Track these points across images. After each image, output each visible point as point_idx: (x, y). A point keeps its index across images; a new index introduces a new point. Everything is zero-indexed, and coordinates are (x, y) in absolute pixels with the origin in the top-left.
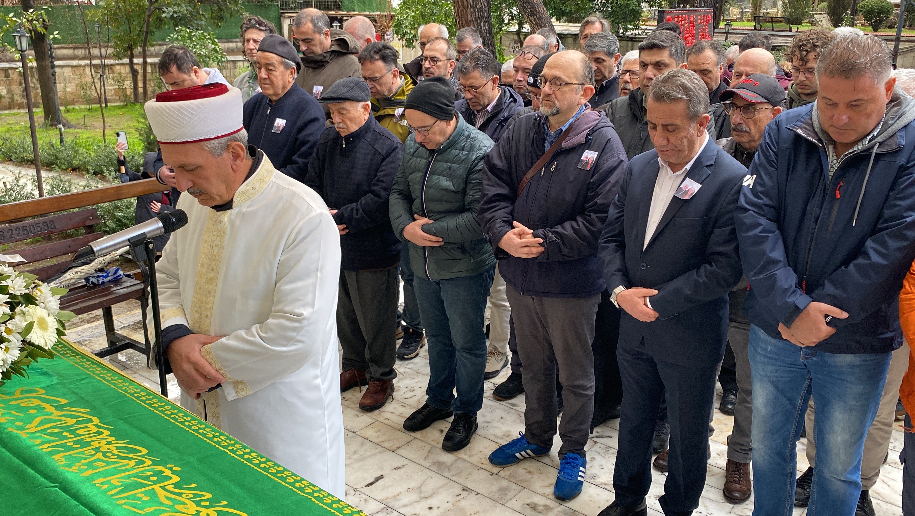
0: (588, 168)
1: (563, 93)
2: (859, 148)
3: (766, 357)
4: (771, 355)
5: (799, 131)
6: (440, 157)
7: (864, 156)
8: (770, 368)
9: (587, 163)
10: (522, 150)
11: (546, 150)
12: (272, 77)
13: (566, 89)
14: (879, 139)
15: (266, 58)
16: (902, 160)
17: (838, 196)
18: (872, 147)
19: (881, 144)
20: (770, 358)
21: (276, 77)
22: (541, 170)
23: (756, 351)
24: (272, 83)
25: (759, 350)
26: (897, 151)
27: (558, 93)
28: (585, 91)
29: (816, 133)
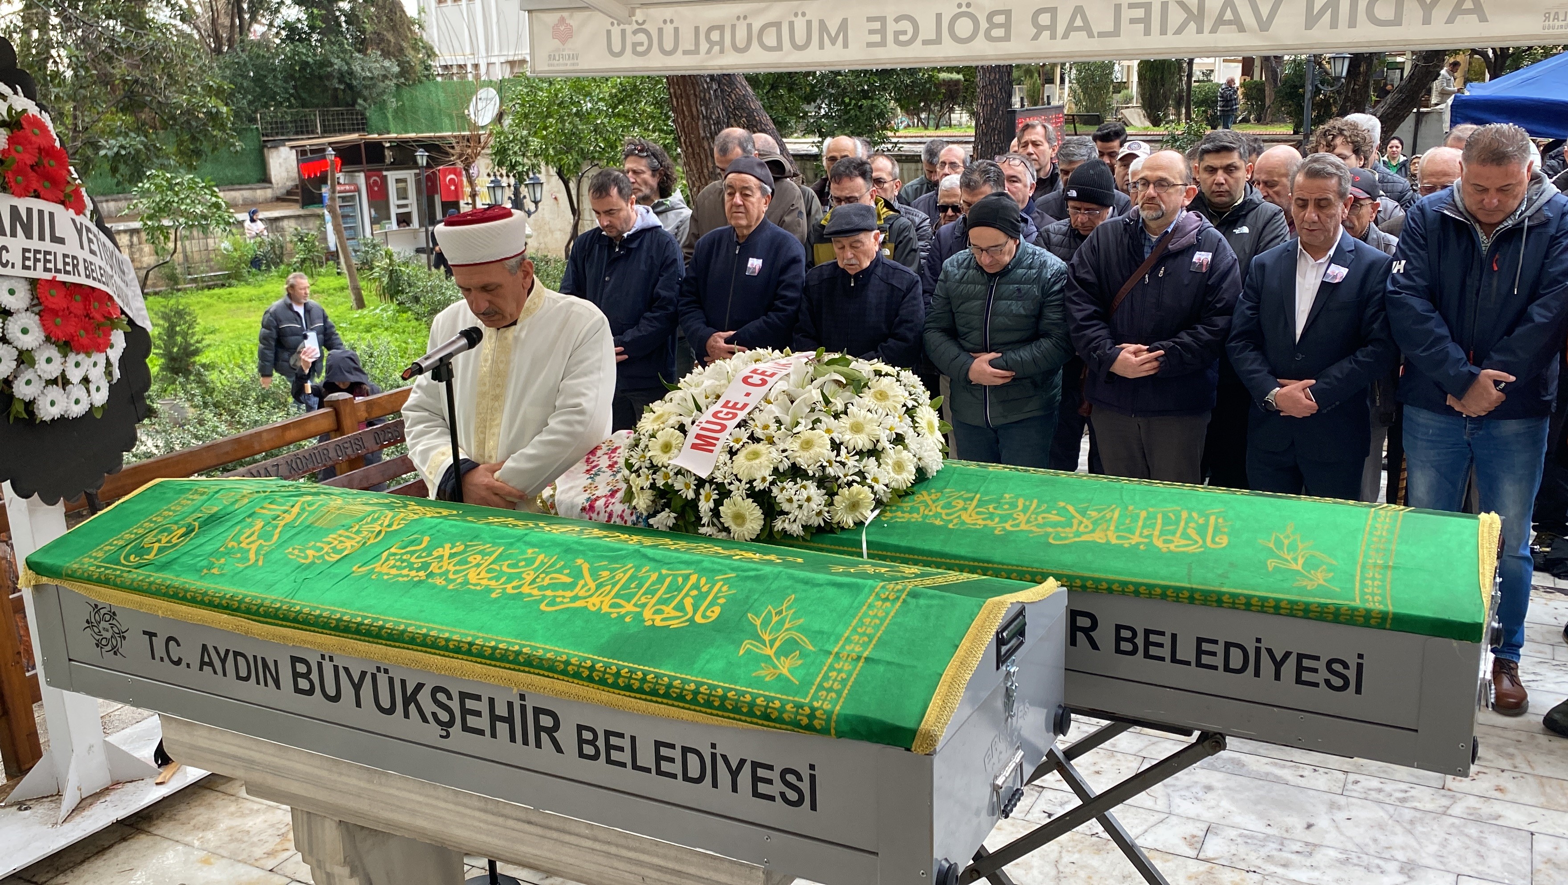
0: (1204, 270)
1: (1169, 195)
2: (1510, 223)
3: (1428, 441)
4: (1434, 438)
5: (1446, 212)
6: (1004, 280)
7: (1517, 230)
8: (1432, 452)
9: (1201, 264)
10: (1114, 259)
11: (1147, 256)
12: (747, 203)
13: (1171, 190)
14: (1528, 213)
15: (744, 181)
16: (1552, 230)
17: (1496, 268)
18: (1523, 221)
19: (1529, 217)
20: (1432, 441)
21: (753, 204)
22: (1144, 278)
23: (1416, 438)
24: (747, 211)
25: (1419, 436)
26: (1546, 223)
27: (1164, 195)
28: (1187, 192)
29: (1461, 213)
